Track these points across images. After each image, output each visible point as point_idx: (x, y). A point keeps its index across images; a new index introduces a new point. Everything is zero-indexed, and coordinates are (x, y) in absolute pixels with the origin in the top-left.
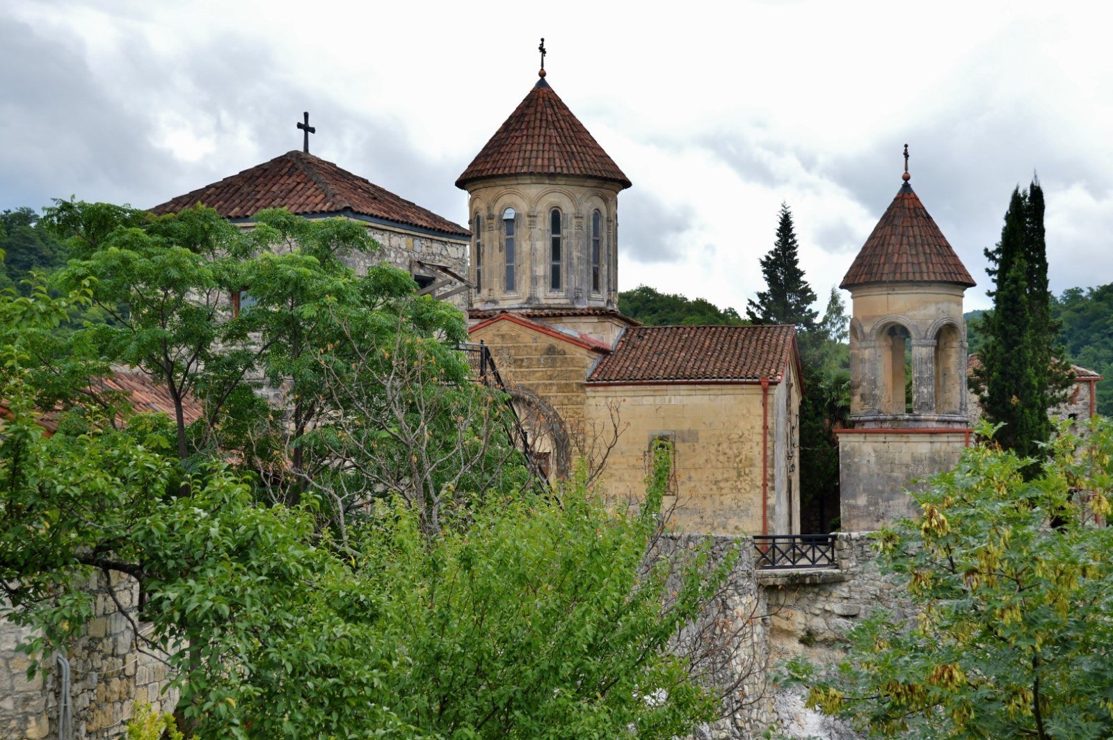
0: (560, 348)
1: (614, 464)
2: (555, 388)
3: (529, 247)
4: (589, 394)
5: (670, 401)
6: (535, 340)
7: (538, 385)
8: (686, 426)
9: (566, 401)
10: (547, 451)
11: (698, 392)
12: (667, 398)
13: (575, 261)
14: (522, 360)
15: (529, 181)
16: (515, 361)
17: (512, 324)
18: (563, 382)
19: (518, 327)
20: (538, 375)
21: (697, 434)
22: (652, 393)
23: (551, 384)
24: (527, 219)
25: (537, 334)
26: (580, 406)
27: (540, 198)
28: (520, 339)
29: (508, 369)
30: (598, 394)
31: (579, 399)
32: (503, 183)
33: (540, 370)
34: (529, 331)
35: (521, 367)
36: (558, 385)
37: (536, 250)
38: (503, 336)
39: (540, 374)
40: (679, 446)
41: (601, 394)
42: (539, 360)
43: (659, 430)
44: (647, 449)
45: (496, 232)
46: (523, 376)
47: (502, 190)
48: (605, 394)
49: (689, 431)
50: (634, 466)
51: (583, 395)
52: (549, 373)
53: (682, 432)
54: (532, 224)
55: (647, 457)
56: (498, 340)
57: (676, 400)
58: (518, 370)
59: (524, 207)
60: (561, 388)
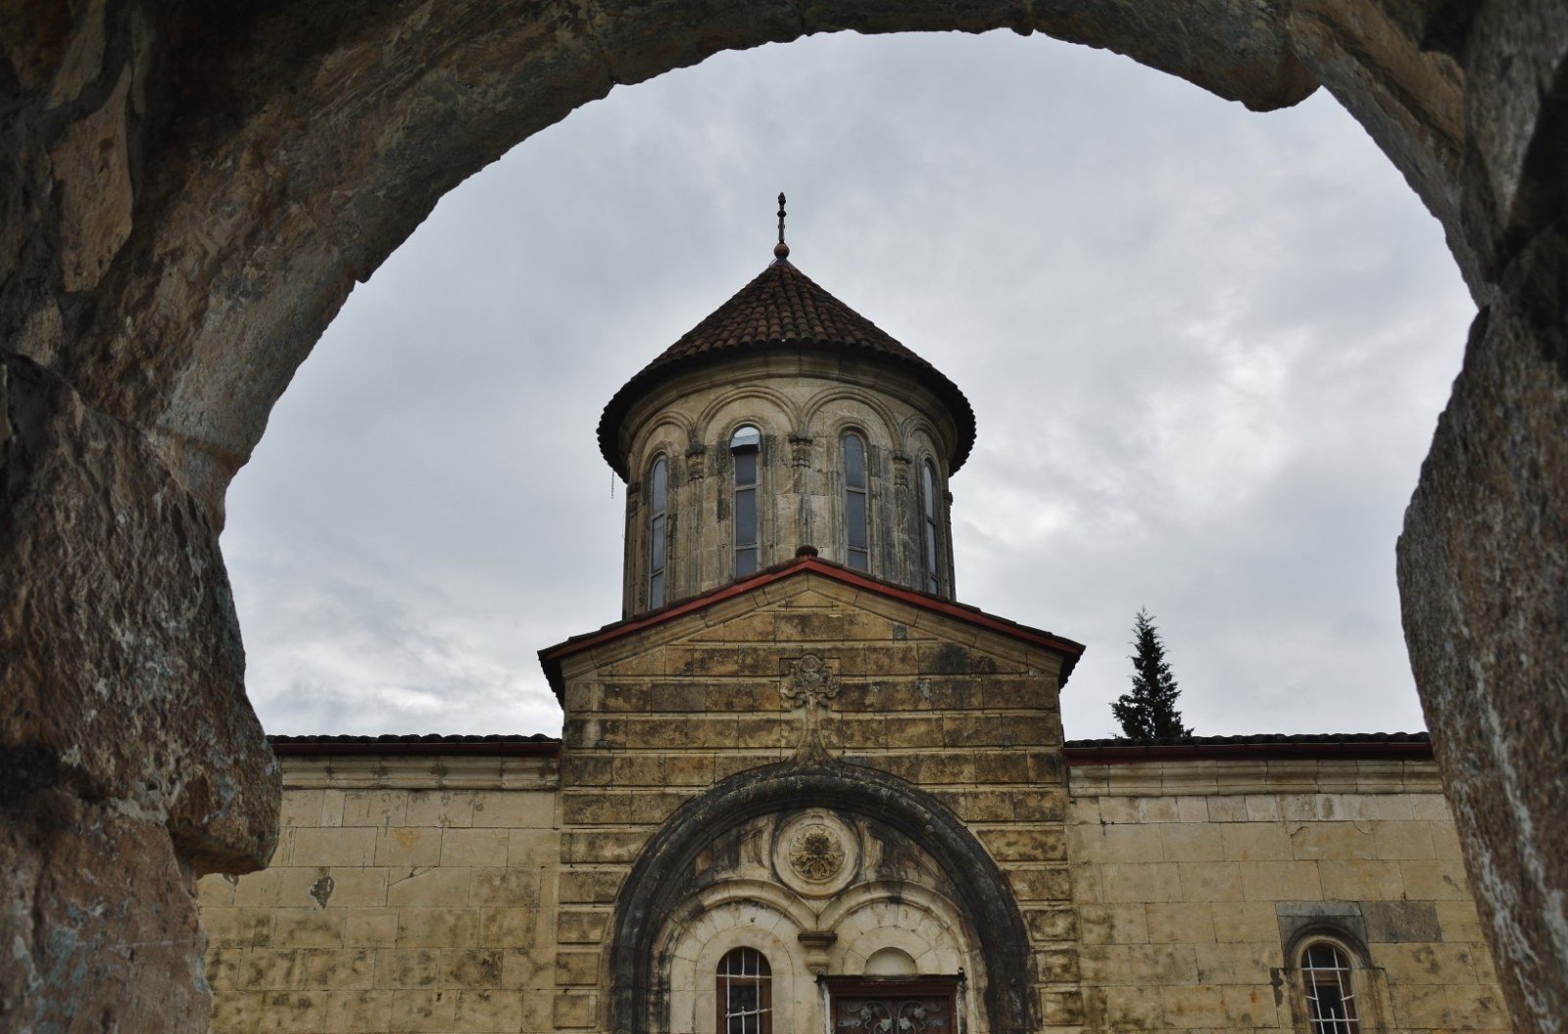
0: (976, 654)
1: (1180, 1011)
2: (968, 770)
3: (795, 507)
4: (1077, 788)
5: (1329, 809)
6: (901, 633)
7: (917, 761)
8: (1392, 889)
9: (1007, 811)
10: (951, 969)
11: (1413, 784)
12: (1319, 799)
13: (898, 551)
14: (864, 689)
15: (793, 370)
16: (844, 690)
17: (830, 589)
18: (992, 752)
19: (847, 595)
20: (912, 731)
21: (1431, 912)
22: (1269, 785)
23: (955, 758)
24: (789, 449)
25: (905, 615)
26: (1048, 826)
27: (817, 407)
28: (856, 630)
29: (822, 714)
30: (1104, 789)
31: (1047, 804)
32: (730, 376)
33: (920, 720)
34: (884, 607)
35: (861, 707)
36: (977, 760)
37: (810, 513)
38: (804, 621)
39: (923, 728)
40: (1383, 952)
41: (1115, 788)
42: (915, 689)
43: (1310, 895)
44: (1279, 963)
45: (710, 481)
46: (869, 734)
47: (729, 391)
48: (1128, 788)
49: (1404, 902)
50: (1246, 1018)
51: (1059, 792)
52: (948, 725)
53: (1383, 907)
54: (801, 459)
55: (1285, 989)
56: (788, 630)
57: (1345, 808)
58: (851, 716)
59: (781, 423)
60: (988, 772)
